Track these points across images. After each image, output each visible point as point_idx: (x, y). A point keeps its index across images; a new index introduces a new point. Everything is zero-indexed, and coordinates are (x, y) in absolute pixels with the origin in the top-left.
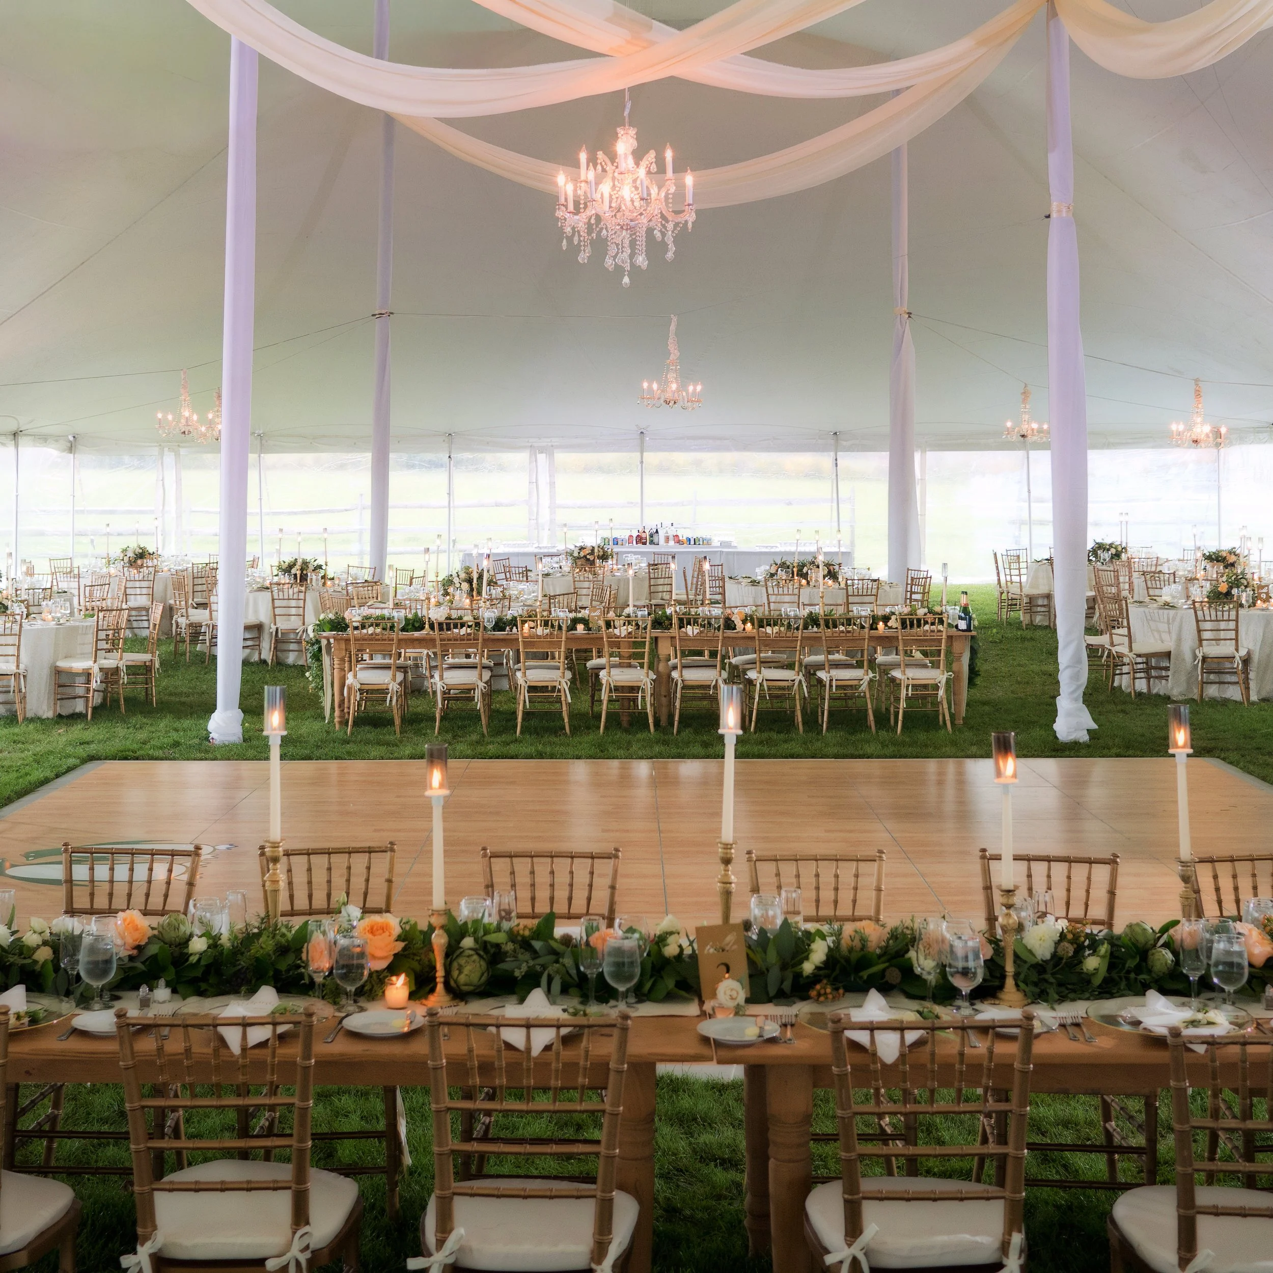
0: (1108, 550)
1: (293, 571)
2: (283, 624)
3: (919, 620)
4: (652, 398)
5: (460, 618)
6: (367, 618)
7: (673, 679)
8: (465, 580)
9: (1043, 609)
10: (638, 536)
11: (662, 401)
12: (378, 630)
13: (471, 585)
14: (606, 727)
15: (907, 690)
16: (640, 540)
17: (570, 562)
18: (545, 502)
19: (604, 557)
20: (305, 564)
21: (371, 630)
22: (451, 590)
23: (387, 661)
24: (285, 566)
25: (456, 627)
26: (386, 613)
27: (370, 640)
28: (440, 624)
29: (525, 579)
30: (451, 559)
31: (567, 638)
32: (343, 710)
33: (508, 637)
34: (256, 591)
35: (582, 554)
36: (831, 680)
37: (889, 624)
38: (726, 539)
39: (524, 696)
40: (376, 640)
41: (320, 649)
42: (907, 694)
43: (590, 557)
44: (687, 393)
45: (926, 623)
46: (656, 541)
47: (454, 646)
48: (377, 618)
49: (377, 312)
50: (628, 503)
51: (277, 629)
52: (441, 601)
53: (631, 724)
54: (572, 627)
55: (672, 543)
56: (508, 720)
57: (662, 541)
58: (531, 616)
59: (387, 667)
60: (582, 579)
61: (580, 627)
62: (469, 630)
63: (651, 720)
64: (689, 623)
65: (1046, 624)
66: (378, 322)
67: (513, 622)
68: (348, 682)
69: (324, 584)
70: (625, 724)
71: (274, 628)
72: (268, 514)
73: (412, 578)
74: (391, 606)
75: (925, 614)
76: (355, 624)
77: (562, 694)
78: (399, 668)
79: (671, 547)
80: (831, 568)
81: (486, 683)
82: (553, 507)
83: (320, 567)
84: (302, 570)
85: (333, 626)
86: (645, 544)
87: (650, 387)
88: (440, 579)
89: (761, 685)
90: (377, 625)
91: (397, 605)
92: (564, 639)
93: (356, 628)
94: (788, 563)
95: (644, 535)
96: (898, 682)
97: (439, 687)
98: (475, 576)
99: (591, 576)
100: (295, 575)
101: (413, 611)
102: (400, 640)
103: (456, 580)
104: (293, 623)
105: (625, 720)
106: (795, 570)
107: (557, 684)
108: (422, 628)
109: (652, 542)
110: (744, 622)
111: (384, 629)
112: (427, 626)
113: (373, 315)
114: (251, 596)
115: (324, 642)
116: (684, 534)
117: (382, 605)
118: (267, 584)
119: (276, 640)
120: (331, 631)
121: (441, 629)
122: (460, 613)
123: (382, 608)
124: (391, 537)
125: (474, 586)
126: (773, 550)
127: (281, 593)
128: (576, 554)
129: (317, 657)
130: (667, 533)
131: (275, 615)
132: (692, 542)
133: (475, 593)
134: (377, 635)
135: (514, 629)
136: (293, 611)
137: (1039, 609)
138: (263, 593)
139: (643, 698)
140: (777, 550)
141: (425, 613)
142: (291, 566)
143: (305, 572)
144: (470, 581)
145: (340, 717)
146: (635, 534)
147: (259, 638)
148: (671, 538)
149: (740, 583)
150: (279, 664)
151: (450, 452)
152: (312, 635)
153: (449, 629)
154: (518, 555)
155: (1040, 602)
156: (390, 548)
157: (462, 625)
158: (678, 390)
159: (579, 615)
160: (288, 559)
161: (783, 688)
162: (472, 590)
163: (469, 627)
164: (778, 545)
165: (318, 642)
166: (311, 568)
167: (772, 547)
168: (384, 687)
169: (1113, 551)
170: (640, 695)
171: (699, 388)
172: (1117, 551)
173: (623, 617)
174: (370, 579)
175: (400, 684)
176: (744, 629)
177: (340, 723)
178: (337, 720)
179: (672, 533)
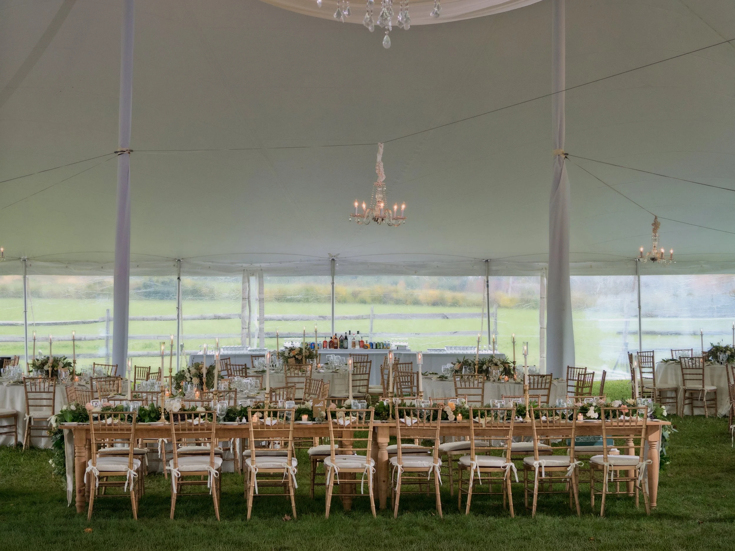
0: (725, 352)
1: (46, 368)
2: (35, 414)
3: (614, 411)
4: (362, 216)
5: (194, 409)
6: (107, 408)
7: (392, 467)
8: (196, 375)
9: (671, 401)
10: (331, 342)
11: (371, 218)
12: (116, 421)
13: (201, 379)
14: (331, 511)
15: (610, 475)
16: (332, 345)
17: (281, 361)
18: (255, 314)
19: (311, 356)
20: (56, 361)
21: (109, 421)
22: (183, 384)
23: (126, 448)
24: (38, 363)
25: (190, 417)
26: (124, 403)
27: (109, 430)
28: (175, 415)
29: (244, 375)
30: (180, 360)
31: (294, 428)
32: (83, 496)
33: (239, 427)
34: (12, 385)
35: (292, 354)
36: (540, 467)
37: (588, 414)
38: (402, 344)
39: (254, 483)
40: (115, 430)
41: (62, 438)
42: (610, 480)
43: (299, 357)
44: (393, 211)
45: (621, 413)
46: (345, 345)
47: (187, 436)
48: (116, 409)
49: (119, 150)
50: (320, 317)
51: (30, 418)
52: (174, 393)
53: (353, 508)
54: (298, 418)
55: (358, 347)
56: (238, 503)
57: (350, 345)
58: (258, 407)
59: (124, 454)
60: (293, 375)
61: (305, 417)
62: (202, 421)
63: (373, 505)
64: (408, 414)
65: (675, 413)
66: (120, 158)
67: (243, 413)
68: (88, 470)
69: (72, 379)
70: (347, 507)
71: (27, 417)
72: (32, 325)
73: (148, 374)
74: (129, 398)
75: (620, 406)
76: (96, 415)
77: (290, 478)
78: (136, 455)
79: (357, 350)
80: (507, 365)
81: (217, 470)
82: (262, 320)
83: (69, 364)
84: (53, 367)
85: (74, 417)
86: (336, 348)
87: (360, 207)
88: (174, 374)
89: (476, 472)
90: (116, 416)
91: (135, 398)
92: (291, 429)
93: (96, 419)
94: (470, 362)
95: (335, 341)
96: (600, 467)
97: (175, 473)
98: (204, 371)
99: (300, 374)
100: (48, 371)
101: (150, 403)
102: (136, 430)
103: (187, 375)
104: (45, 412)
105: (347, 503)
106: (476, 367)
107: (285, 471)
108: (158, 418)
109: (342, 347)
110: (455, 413)
111: (122, 419)
112: (163, 417)
113: (116, 152)
114: (9, 389)
115: (66, 432)
116: (367, 340)
117: (122, 397)
118: (21, 379)
119: (29, 428)
120: (73, 421)
121: (176, 420)
122: (193, 404)
123: (121, 400)
124: (131, 344)
125: (204, 380)
126: (441, 353)
127: (33, 387)
128: (286, 354)
129: (60, 444)
130: (354, 339)
131: (28, 406)
132: (374, 347)
133: (204, 387)
134: (115, 425)
135: (244, 420)
136: (45, 402)
137: (668, 400)
138: (16, 388)
139: (366, 484)
140: (445, 353)
141: (160, 404)
142: (44, 363)
143: (55, 369)
144: (200, 376)
145: (81, 501)
146: (328, 340)
147: (15, 425)
148: (357, 343)
149: (430, 379)
150: (33, 447)
151: (179, 274)
152: (54, 425)
153: (183, 419)
154: (236, 356)
155: (669, 394)
156: (130, 351)
157: (196, 416)
158: (386, 209)
159: (303, 406)
160: (41, 358)
161: (497, 474)
162: (201, 383)
163: (202, 417)
164: (445, 349)
165: (60, 431)
166: (61, 365)
167: (440, 350)
168: (122, 474)
169: (728, 353)
170: (363, 481)
171: (403, 207)
172: (732, 353)
173: (344, 409)
174: (112, 374)
175: (137, 471)
176: (456, 419)
177: (81, 507)
178: (77, 504)
179: (358, 338)
